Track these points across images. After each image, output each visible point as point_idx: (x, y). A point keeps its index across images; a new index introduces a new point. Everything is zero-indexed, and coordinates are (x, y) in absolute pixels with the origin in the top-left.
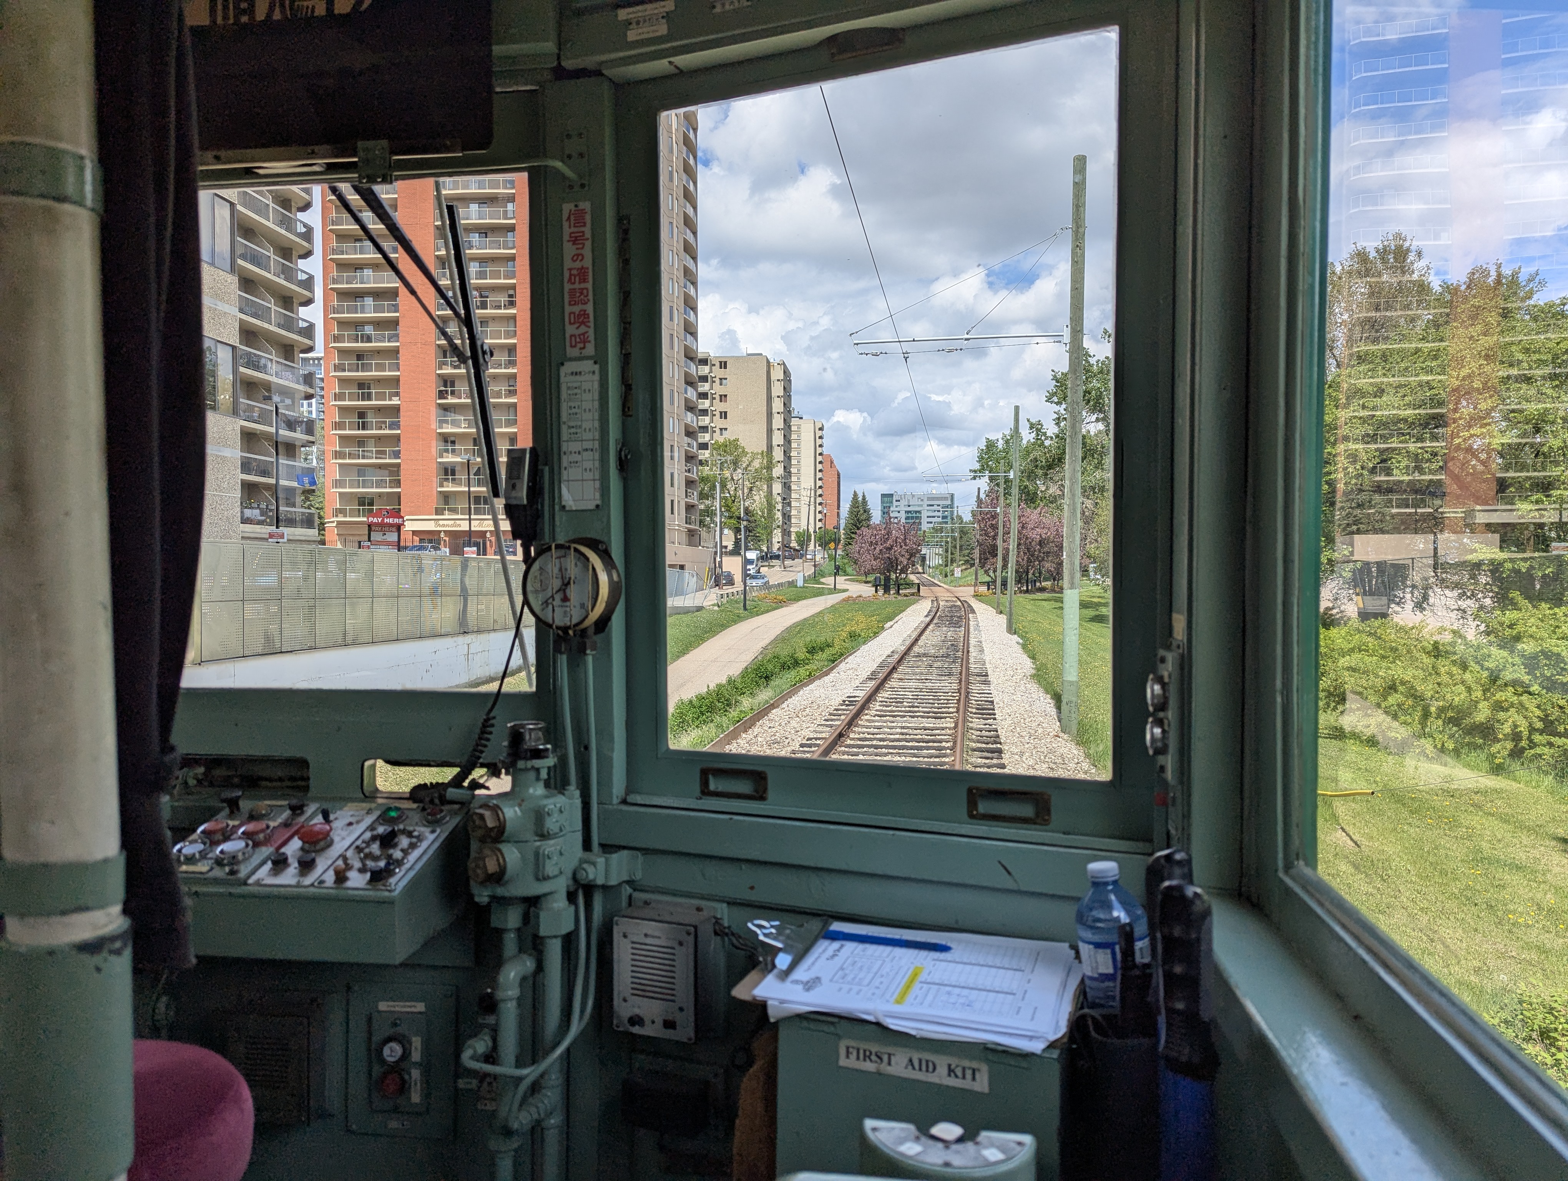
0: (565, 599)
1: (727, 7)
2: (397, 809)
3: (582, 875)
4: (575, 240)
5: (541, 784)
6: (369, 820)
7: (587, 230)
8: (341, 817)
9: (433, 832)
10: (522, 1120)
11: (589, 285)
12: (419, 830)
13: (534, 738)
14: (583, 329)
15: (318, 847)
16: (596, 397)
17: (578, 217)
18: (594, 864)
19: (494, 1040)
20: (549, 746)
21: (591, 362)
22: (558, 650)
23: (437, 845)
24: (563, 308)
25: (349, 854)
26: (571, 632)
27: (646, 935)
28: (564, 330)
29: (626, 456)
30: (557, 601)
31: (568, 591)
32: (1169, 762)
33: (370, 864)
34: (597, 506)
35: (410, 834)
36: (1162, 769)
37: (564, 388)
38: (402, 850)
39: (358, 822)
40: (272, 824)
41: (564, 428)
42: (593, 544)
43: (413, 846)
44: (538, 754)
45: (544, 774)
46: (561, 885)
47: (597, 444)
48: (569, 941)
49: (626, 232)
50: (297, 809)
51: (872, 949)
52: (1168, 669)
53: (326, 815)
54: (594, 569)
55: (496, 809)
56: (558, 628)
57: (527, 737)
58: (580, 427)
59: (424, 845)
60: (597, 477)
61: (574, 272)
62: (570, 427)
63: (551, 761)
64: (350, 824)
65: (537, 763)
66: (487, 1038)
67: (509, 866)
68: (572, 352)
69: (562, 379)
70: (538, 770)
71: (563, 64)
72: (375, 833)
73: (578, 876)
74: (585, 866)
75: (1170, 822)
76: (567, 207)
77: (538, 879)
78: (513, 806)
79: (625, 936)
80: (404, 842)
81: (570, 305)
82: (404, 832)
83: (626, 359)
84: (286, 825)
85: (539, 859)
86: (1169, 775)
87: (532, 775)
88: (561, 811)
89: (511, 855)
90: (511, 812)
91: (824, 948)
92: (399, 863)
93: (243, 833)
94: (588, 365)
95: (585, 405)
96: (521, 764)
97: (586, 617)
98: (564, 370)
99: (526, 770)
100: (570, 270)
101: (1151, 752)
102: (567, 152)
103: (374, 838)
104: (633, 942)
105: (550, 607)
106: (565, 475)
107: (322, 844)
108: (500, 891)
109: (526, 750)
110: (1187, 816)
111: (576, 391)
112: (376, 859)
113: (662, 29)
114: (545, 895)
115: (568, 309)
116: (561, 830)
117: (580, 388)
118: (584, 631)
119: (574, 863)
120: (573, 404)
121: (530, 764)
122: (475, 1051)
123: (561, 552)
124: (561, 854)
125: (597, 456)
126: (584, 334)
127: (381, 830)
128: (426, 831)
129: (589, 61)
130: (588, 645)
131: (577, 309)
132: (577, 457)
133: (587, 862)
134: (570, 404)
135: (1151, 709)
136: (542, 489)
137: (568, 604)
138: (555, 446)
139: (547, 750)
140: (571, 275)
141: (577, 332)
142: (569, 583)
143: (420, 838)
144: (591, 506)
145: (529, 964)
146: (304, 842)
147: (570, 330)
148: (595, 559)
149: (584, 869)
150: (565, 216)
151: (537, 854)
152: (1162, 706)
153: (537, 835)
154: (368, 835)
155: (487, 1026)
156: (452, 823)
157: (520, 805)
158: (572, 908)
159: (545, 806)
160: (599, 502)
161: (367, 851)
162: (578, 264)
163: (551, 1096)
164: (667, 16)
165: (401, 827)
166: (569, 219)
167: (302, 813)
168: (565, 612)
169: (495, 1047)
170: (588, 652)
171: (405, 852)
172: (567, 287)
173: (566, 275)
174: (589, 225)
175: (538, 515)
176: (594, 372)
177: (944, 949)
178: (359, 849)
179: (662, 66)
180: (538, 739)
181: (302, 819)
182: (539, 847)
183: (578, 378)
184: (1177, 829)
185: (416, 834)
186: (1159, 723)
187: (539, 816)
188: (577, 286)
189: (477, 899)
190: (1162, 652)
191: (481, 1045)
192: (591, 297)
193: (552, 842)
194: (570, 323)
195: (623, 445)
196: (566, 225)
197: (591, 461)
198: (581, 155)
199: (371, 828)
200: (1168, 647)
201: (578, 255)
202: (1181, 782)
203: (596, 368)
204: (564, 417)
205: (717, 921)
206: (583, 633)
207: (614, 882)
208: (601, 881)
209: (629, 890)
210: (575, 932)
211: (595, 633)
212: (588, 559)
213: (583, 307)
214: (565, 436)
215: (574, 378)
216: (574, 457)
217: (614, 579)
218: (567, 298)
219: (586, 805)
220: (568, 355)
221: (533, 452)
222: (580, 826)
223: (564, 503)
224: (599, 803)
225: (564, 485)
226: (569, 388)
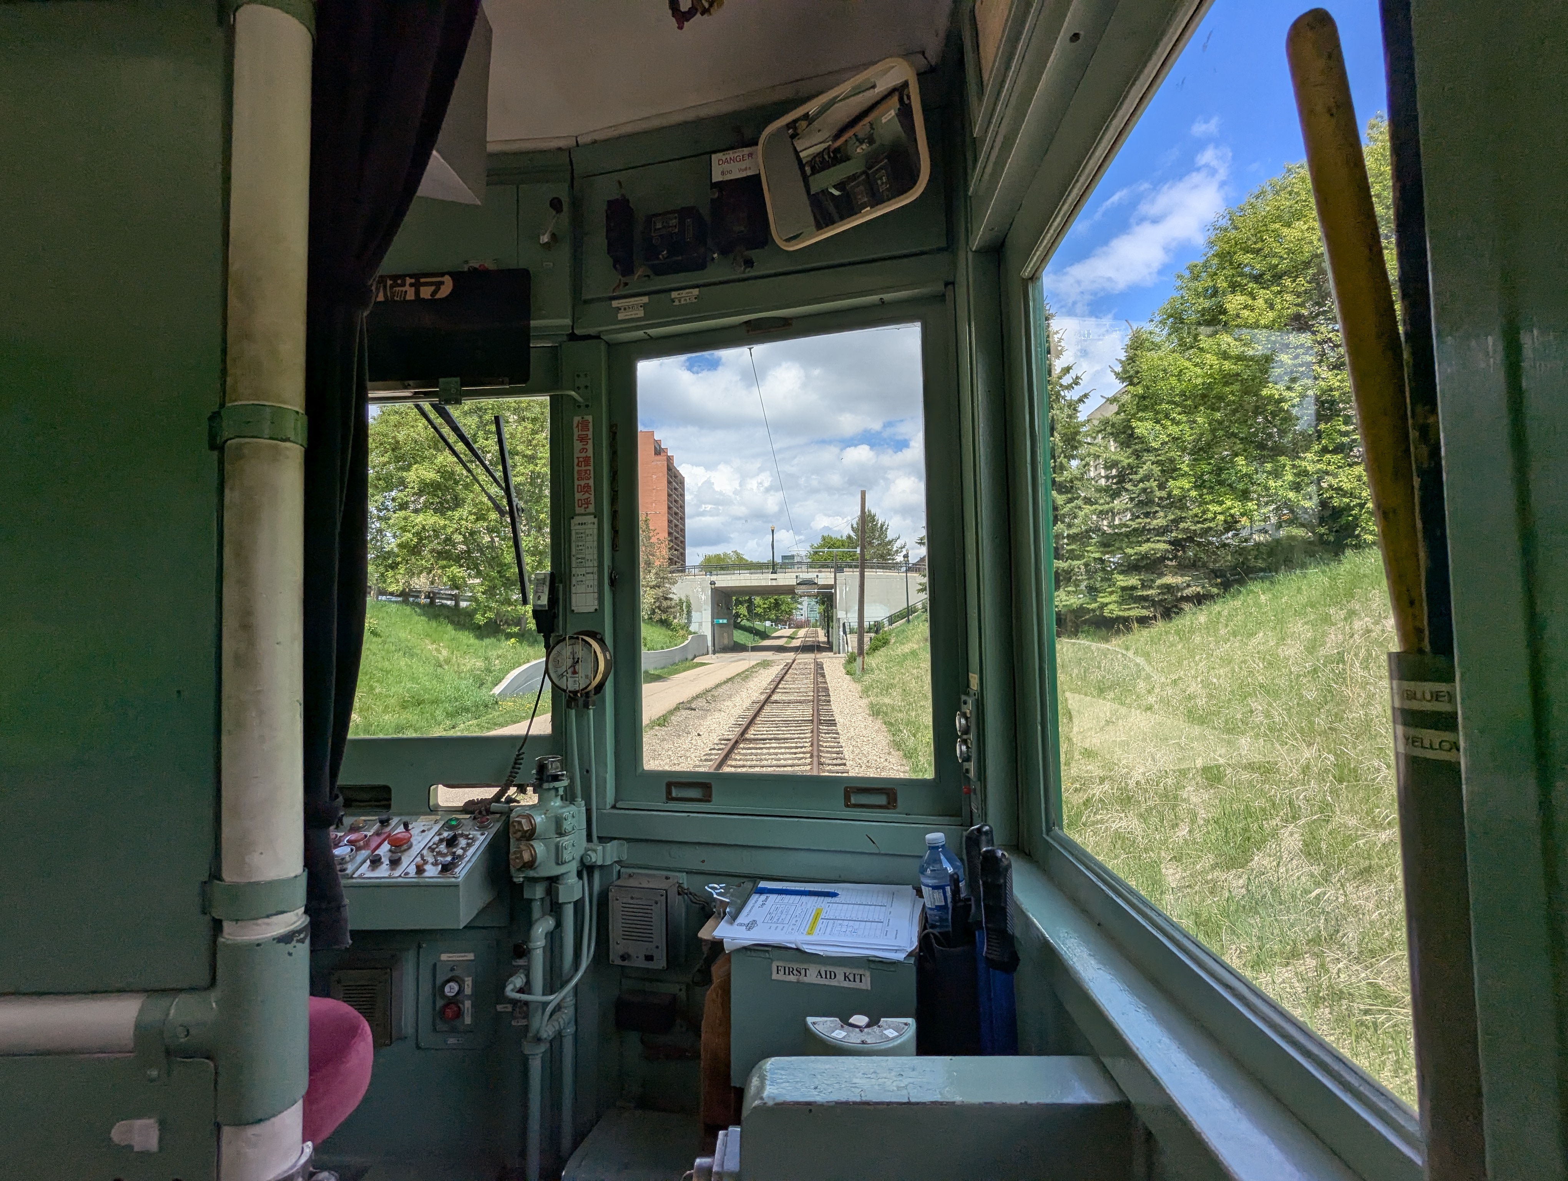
0: (575, 672)
1: (682, 302)
2: (457, 819)
3: (587, 862)
4: (582, 439)
5: (559, 798)
6: (436, 828)
7: (590, 434)
8: (416, 827)
9: (482, 834)
10: (548, 1031)
11: (591, 468)
12: (473, 833)
13: (554, 768)
14: (587, 495)
15: (402, 849)
16: (596, 538)
17: (584, 425)
18: (595, 851)
19: (527, 976)
20: (564, 772)
22: (569, 706)
23: (486, 843)
24: (573, 482)
25: (425, 852)
26: (579, 695)
27: (632, 898)
28: (574, 496)
29: (615, 575)
30: (569, 675)
31: (577, 667)
32: (972, 766)
33: (440, 859)
34: (596, 610)
35: (466, 837)
36: (967, 771)
37: (573, 532)
38: (462, 848)
39: (429, 830)
40: (369, 834)
41: (573, 559)
42: (593, 635)
43: (469, 845)
44: (556, 778)
45: (561, 792)
46: (573, 867)
47: (596, 569)
48: (578, 905)
49: (615, 433)
50: (384, 823)
51: (787, 898)
52: (969, 708)
53: (406, 825)
54: (595, 652)
55: (529, 817)
56: (570, 692)
57: (550, 767)
58: (584, 558)
59: (477, 844)
60: (596, 590)
61: (581, 459)
62: (577, 559)
63: (565, 782)
64: (423, 831)
65: (556, 784)
66: (523, 976)
67: (538, 856)
68: (578, 510)
70: (557, 789)
71: (576, 332)
72: (442, 837)
73: (585, 861)
74: (589, 853)
75: (973, 804)
76: (577, 419)
77: (558, 864)
78: (541, 815)
79: (617, 900)
80: (463, 842)
81: (578, 480)
82: (462, 835)
83: (614, 515)
84: (377, 834)
85: (558, 850)
86: (972, 774)
87: (553, 792)
88: (573, 817)
89: (539, 848)
90: (539, 819)
91: (756, 900)
92: (461, 857)
93: (348, 841)
94: (590, 519)
95: (588, 544)
96: (546, 786)
97: (590, 684)
98: (573, 522)
99: (550, 789)
100: (578, 458)
101: (960, 761)
102: (576, 385)
103: (441, 841)
104: (623, 904)
105: (565, 678)
106: (573, 590)
107: (405, 847)
108: (532, 874)
109: (548, 776)
110: (984, 800)
111: (582, 535)
112: (445, 855)
113: (641, 313)
114: (563, 874)
115: (576, 483)
116: (573, 830)
117: (584, 533)
118: (587, 694)
119: (582, 852)
120: (580, 543)
121: (552, 785)
122: (515, 986)
123: (573, 641)
124: (573, 846)
125: (596, 577)
126: (587, 499)
127: (445, 834)
128: (477, 834)
129: (592, 331)
130: (590, 703)
131: (582, 483)
132: (584, 578)
133: (590, 850)
134: (578, 544)
135: (959, 734)
136: (558, 599)
137: (577, 675)
138: (567, 571)
139: (563, 775)
140: (578, 461)
141: (583, 497)
142: (578, 662)
143: (474, 840)
144: (592, 610)
145: (550, 923)
146: (392, 846)
147: (578, 496)
148: (595, 645)
149: (588, 855)
150: (575, 425)
151: (557, 847)
152: (966, 731)
153: (557, 834)
154: (437, 838)
155: (520, 967)
156: (495, 828)
157: (545, 814)
158: (581, 882)
159: (563, 813)
160: (597, 607)
161: (437, 850)
162: (583, 455)
163: (568, 1013)
164: (644, 306)
165: (460, 832)
166: (578, 426)
167: (388, 825)
168: (575, 681)
169: (528, 982)
170: (590, 707)
171: (465, 850)
172: (576, 468)
173: (576, 461)
174: (591, 429)
175: (555, 616)
176: (594, 523)
177: (834, 895)
178: (431, 849)
179: (640, 334)
180: (557, 768)
181: (388, 829)
182: (559, 842)
183: (583, 526)
184: (977, 809)
185: (471, 836)
186: (965, 742)
187: (558, 822)
188: (583, 468)
189: (515, 880)
190: (963, 698)
191: (518, 981)
192: (592, 475)
193: (566, 838)
194: (578, 492)
195: (613, 569)
196: (575, 430)
197: (592, 580)
198: (586, 387)
199: (439, 833)
200: (967, 694)
201: (583, 449)
202: (979, 779)
203: (596, 520)
204: (573, 552)
205: (680, 886)
206: (587, 695)
207: (608, 863)
208: (599, 863)
209: (618, 867)
210: (582, 899)
211: (595, 694)
212: (591, 646)
213: (587, 482)
214: (574, 564)
215: (580, 527)
216: (580, 578)
217: (608, 657)
218: (576, 476)
219: (589, 811)
220: (577, 512)
221: (552, 575)
222: (585, 826)
223: (573, 608)
224: (597, 809)
225: (573, 596)
226: (577, 533)
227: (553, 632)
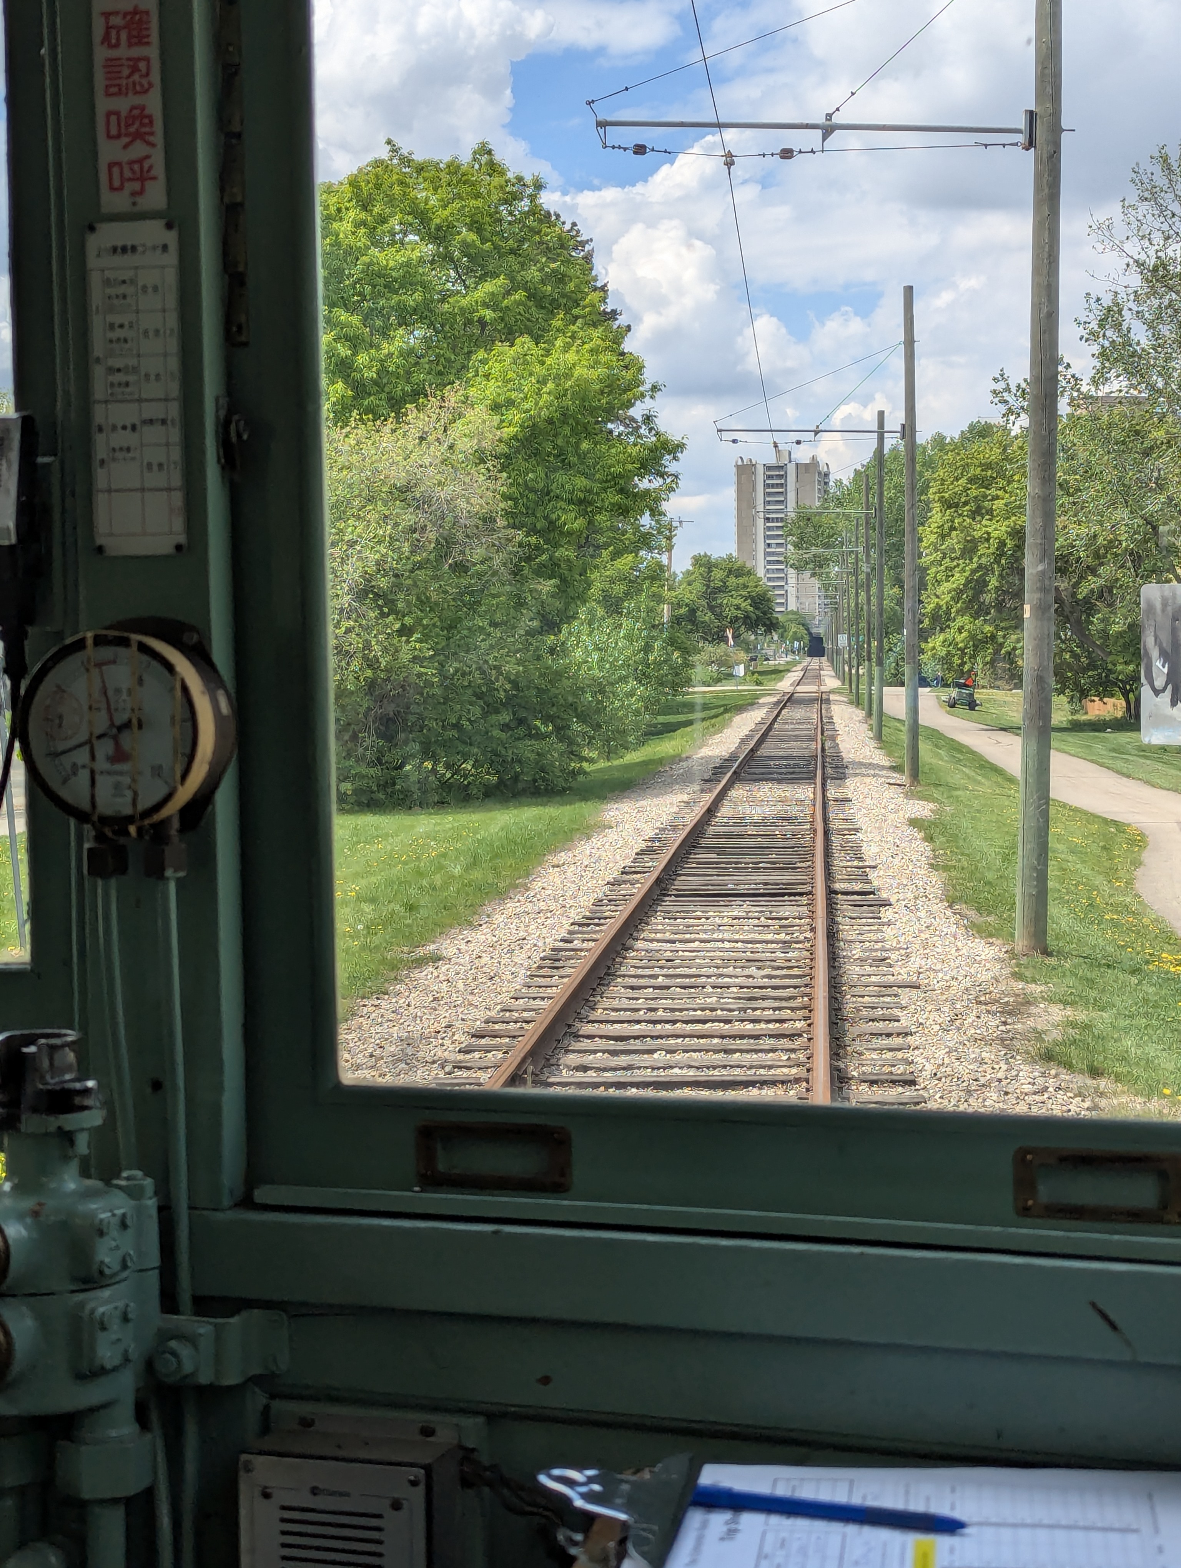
0: (117, 757)
3: (165, 1363)
5: (74, 1167)
11: (153, 52)
13: (56, 1068)
14: (139, 149)
16: (172, 302)
18: (191, 1340)
20: (90, 1084)
21: (159, 224)
22: (96, 867)
24: (91, 101)
26: (132, 829)
27: (315, 1491)
28: (95, 154)
29: (239, 436)
30: (101, 762)
31: (123, 739)
34: (179, 548)
37: (95, 280)
41: (98, 371)
42: (176, 630)
44: (67, 1101)
45: (81, 1145)
46: (120, 1386)
47: (174, 411)
48: (137, 1512)
54: (183, 688)
56: (104, 820)
57: (46, 1063)
58: (135, 370)
60: (174, 481)
61: (117, 21)
62: (111, 370)
63: (94, 1118)
65: (64, 1123)
68: (110, 201)
69: (92, 262)
70: (67, 1137)
73: (159, 1365)
74: (173, 1344)
77: (78, 1376)
79: (266, 1495)
81: (108, 95)
83: (231, 217)
85: (81, 1331)
87: (52, 1149)
88: (124, 1226)
89: (20, 1322)
94: (152, 232)
95: (146, 321)
97: (167, 797)
98: (93, 242)
99: (44, 1137)
100: (107, 15)
104: (284, 1508)
105: (84, 774)
106: (101, 478)
109: (39, 1095)
111: (122, 290)
114: (91, 1410)
115: (103, 105)
116: (125, 1267)
117: (133, 282)
118: (160, 829)
119: (149, 1339)
120: (117, 319)
121: (51, 1124)
123: (109, 652)
124: (125, 1319)
125: (175, 434)
126: (140, 161)
130: (168, 860)
131: (123, 104)
132: (134, 440)
133: (180, 1337)
134: (110, 318)
136: (46, 509)
137: (125, 767)
138: (77, 415)
139: (86, 1091)
140: (108, 28)
141: (125, 157)
142: (125, 722)
144: (163, 546)
147: (109, 152)
148: (182, 665)
149: (174, 1354)
151: (76, 1321)
153: (76, 1279)
158: (145, 1438)
159: (90, 1215)
160: (182, 539)
162: (125, 4)
168: (117, 786)
170: (169, 873)
172: (101, 54)
173: (98, 26)
175: (40, 568)
176: (165, 248)
180: (69, 1066)
182: (81, 1305)
183: (129, 259)
187: (78, 1240)
188: (123, 52)
192: (156, 77)
194: (109, 136)
195: (233, 408)
197: (161, 446)
203: (171, 238)
204: (98, 348)
205: (467, 1454)
206: (159, 832)
207: (231, 1380)
208: (205, 1378)
209: (261, 1399)
210: (149, 1494)
211: (182, 830)
212: (170, 667)
213: (138, 100)
214: (99, 390)
215: (119, 260)
216: (121, 439)
217: (225, 707)
218: (100, 79)
219: (166, 1213)
220: (105, 210)
221: (27, 424)
222: (154, 1258)
223: (100, 541)
224: (191, 1208)
225: (101, 499)
226: (107, 282)
227: (31, 622)
